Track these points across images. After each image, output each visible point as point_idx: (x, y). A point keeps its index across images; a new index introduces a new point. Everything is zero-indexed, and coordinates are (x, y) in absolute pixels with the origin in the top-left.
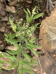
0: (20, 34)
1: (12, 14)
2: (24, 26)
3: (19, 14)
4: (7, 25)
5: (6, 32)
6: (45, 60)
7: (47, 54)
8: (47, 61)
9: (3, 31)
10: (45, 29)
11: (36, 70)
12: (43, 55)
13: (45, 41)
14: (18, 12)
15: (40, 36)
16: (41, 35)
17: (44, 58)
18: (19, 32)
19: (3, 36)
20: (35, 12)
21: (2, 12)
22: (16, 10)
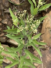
0: (22, 29)
1: (15, 6)
2: (28, 19)
3: (23, 6)
4: (10, 17)
5: (8, 24)
6: (46, 55)
7: (48, 49)
8: (48, 56)
9: (6, 23)
10: (48, 24)
11: (37, 65)
12: (44, 49)
13: (47, 35)
14: (22, 4)
15: (42, 31)
16: (44, 29)
17: (45, 53)
18: (22, 26)
19: (5, 28)
20: (42, 2)
21: (5, 4)
22: (21, 2)
